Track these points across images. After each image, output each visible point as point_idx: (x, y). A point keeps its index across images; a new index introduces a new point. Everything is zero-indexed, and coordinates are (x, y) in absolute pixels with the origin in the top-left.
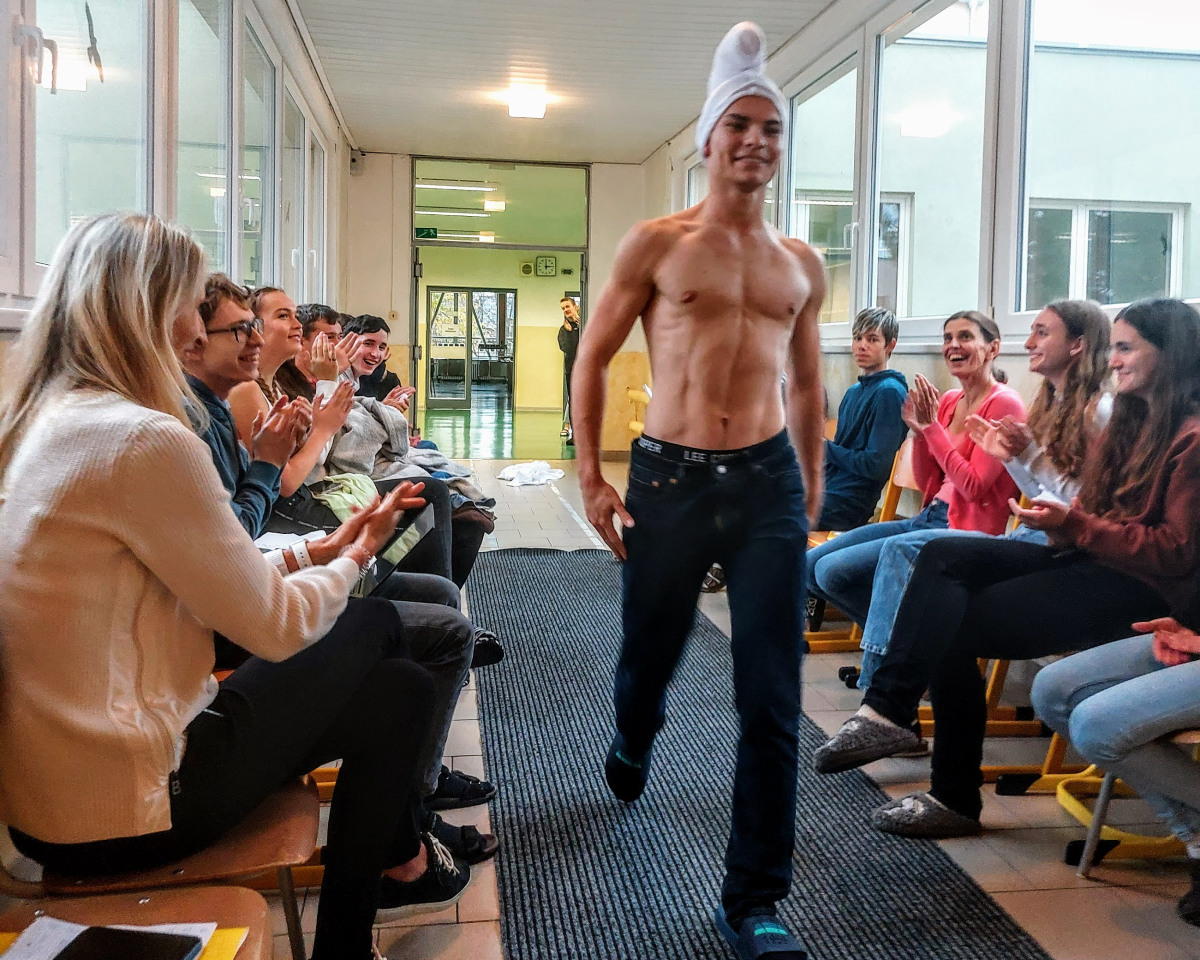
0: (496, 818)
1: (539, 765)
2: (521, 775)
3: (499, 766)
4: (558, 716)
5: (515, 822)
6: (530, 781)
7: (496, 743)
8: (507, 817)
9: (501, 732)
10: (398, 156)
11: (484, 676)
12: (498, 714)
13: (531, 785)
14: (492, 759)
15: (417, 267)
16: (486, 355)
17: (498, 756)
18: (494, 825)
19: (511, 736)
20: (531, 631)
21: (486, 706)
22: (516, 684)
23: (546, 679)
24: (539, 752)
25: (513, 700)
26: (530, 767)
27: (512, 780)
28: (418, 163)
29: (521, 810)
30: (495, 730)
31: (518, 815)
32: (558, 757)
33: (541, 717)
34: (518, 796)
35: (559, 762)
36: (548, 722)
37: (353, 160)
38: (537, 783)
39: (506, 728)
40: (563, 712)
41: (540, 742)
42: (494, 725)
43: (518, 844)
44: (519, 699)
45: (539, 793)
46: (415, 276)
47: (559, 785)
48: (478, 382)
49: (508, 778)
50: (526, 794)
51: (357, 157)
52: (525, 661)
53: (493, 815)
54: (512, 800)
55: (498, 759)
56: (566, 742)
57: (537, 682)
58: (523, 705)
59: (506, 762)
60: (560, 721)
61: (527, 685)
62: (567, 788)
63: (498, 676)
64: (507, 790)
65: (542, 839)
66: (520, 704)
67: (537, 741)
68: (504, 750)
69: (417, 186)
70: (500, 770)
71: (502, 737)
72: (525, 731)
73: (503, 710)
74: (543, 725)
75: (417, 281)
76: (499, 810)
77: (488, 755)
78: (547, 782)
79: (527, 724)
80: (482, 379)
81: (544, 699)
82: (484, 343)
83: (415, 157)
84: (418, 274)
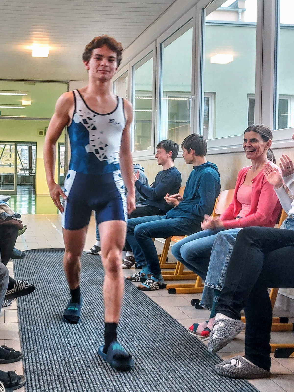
0: (26, 368)
1: (48, 343)
2: (39, 348)
3: (28, 344)
4: (57, 321)
5: (35, 370)
6: (43, 351)
7: (27, 333)
8: (31, 367)
9: (29, 328)
11: (21, 303)
12: (28, 320)
13: (43, 353)
14: (24, 341)
16: (24, 173)
17: (28, 339)
18: (25, 371)
19: (34, 330)
20: (43, 284)
21: (22, 317)
22: (36, 307)
23: (51, 305)
24: (47, 337)
25: (35, 314)
26: (43, 344)
27: (34, 350)
29: (38, 364)
30: (26, 328)
31: (37, 366)
32: (57, 340)
33: (48, 321)
34: (37, 358)
35: (57, 342)
36: (52, 324)
38: (46, 352)
39: (32, 327)
41: (48, 333)
42: (26, 325)
43: (37, 381)
44: (38, 313)
45: (48, 357)
47: (57, 353)
48: (21, 185)
49: (32, 349)
50: (41, 357)
52: (41, 297)
53: (25, 367)
54: (34, 359)
55: (27, 340)
56: (60, 333)
57: (46, 306)
58: (40, 316)
59: (31, 342)
60: (57, 323)
61: (41, 307)
62: (61, 354)
63: (28, 303)
64: (32, 354)
65: (49, 378)
66: (38, 316)
67: (46, 332)
68: (30, 336)
70: (28, 346)
71: (29, 330)
72: (41, 328)
73: (30, 318)
74: (49, 326)
76: (27, 364)
77: (23, 338)
78: (51, 351)
79: (42, 325)
80: (22, 183)
81: (50, 314)
82: (22, 168)
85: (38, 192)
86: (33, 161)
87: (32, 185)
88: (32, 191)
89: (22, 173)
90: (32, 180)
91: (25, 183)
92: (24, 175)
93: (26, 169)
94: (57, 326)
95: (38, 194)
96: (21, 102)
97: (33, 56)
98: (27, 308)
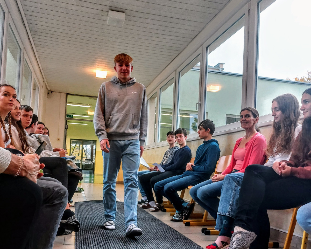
4: (105, 243)
10: (62, 94)
15: (67, 126)
23: (101, 232)
25: (89, 238)
28: (69, 96)
33: (98, 243)
36: (101, 244)
37: (48, 93)
40: (107, 242)
44: (91, 238)
46: (66, 128)
51: (50, 92)
57: (98, 233)
60: (106, 244)
66: (91, 239)
69: (68, 105)
74: (99, 246)
75: (66, 130)
79: (93, 245)
80: (86, 169)
81: (100, 238)
82: (86, 159)
83: (67, 94)
84: (67, 128)
85: (96, 172)
86: (93, 156)
87: (92, 170)
88: (92, 172)
89: (86, 162)
90: (92, 167)
91: (88, 169)
92: (88, 163)
93: (89, 160)
94: (105, 246)
95: (96, 174)
96: (87, 113)
97: (96, 77)
98: (83, 234)
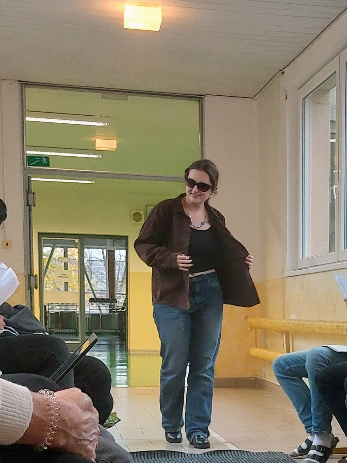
10: (6, 83)
15: (30, 195)
16: (98, 308)
46: (28, 204)
69: (27, 119)
75: (30, 210)
82: (93, 297)
83: (24, 84)
84: (31, 203)
89: (92, 309)
91: (100, 330)
92: (98, 312)
93: (102, 301)
